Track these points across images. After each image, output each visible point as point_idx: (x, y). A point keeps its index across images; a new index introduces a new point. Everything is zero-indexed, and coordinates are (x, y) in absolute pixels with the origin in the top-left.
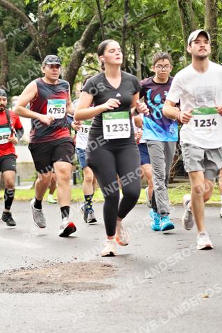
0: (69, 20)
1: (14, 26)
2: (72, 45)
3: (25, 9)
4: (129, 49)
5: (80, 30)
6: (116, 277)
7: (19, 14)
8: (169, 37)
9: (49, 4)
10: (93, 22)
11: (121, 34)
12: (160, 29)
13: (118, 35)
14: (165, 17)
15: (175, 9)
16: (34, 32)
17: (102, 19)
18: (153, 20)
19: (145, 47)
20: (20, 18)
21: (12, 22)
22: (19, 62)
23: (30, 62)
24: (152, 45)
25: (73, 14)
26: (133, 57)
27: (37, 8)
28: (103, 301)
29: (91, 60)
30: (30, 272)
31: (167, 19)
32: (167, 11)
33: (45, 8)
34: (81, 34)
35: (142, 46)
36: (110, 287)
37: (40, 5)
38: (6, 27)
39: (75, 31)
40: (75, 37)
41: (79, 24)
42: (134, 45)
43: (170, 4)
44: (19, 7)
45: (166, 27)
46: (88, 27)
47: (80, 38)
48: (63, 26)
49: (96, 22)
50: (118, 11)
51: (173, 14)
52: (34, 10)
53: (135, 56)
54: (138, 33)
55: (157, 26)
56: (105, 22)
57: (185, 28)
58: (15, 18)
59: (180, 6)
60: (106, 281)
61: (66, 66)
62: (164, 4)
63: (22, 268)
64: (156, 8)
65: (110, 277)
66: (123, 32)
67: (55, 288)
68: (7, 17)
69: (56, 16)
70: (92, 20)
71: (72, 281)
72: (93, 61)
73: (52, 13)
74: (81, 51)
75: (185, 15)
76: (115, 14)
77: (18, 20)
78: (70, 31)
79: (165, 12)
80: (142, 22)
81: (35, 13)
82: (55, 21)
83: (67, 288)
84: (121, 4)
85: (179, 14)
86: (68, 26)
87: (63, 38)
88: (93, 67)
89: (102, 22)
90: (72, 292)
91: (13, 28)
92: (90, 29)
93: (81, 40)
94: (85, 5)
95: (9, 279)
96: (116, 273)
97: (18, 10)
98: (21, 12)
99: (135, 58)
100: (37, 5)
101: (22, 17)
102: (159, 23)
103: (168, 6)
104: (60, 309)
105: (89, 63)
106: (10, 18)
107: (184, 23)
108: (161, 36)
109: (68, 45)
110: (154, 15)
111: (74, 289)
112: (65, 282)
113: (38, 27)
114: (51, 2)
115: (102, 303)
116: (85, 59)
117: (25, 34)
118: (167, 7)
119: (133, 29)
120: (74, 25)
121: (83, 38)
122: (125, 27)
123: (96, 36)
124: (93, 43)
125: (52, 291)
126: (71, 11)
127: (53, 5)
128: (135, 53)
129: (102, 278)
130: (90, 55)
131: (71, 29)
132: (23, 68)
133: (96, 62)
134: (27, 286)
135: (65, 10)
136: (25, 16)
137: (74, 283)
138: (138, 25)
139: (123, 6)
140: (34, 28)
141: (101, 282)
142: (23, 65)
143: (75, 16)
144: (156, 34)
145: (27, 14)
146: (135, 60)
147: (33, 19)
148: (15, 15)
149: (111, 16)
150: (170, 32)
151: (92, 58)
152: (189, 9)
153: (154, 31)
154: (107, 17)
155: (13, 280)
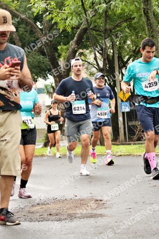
0: (65, 26)
1: (26, 31)
2: (68, 44)
3: (34, 19)
4: (108, 45)
5: (73, 33)
6: (106, 208)
7: (30, 23)
8: (137, 36)
9: (51, 15)
10: (82, 27)
11: (103, 35)
12: (130, 31)
13: (101, 36)
14: (134, 21)
15: (141, 16)
16: (41, 35)
17: (89, 24)
18: (125, 24)
19: (120, 43)
20: (30, 26)
21: (24, 29)
22: (31, 57)
23: (38, 57)
24: (125, 42)
25: (68, 22)
26: (112, 51)
27: (42, 19)
28: (97, 225)
29: (81, 54)
30: (43, 206)
31: (135, 23)
32: (135, 17)
33: (48, 18)
34: (74, 36)
35: (118, 43)
36: (101, 215)
37: (44, 16)
38: (21, 32)
39: (70, 34)
40: (70, 38)
41: (73, 28)
42: (112, 43)
43: (137, 12)
44: (29, 18)
45: (135, 29)
46: (79, 30)
47: (73, 39)
48: (61, 30)
49: (84, 27)
50: (100, 18)
51: (140, 19)
52: (40, 20)
53: (113, 50)
54: (114, 34)
55: (128, 28)
56: (91, 27)
57: (148, 29)
58: (27, 26)
59: (144, 13)
60: (99, 212)
61: (64, 59)
62: (133, 12)
63: (38, 204)
64: (127, 15)
65: (101, 208)
66: (104, 33)
67: (62, 217)
68: (21, 26)
69: (56, 23)
70: (82, 26)
71: (74, 212)
72: (83, 55)
73: (53, 22)
74: (75, 48)
75: (148, 19)
76: (98, 21)
77: (29, 28)
78: (66, 34)
79: (134, 18)
80: (117, 26)
81: (41, 22)
82: (55, 27)
83: (71, 217)
84: (102, 14)
85: (144, 19)
86: (64, 30)
87: (61, 39)
88: (83, 59)
89: (89, 27)
90: (75, 220)
91: (25, 33)
92: (80, 32)
93: (74, 40)
94: (77, 15)
95: (29, 212)
96: (105, 205)
97: (29, 20)
98: (31, 21)
99: (113, 52)
100: (42, 16)
101: (32, 25)
102: (130, 26)
103: (135, 13)
104: (66, 233)
105: (80, 56)
106: (23, 26)
107: (148, 25)
108: (131, 36)
109: (65, 44)
110: (126, 21)
111: (75, 218)
112: (69, 213)
113: (44, 32)
114: (52, 14)
115: (96, 227)
116: (77, 54)
117: (34, 37)
118: (135, 15)
119: (111, 31)
120: (69, 30)
121: (75, 38)
122: (106, 30)
123: (85, 37)
124: (83, 42)
125: (60, 220)
126: (67, 19)
127: (53, 16)
128: (113, 49)
129: (96, 210)
130: (81, 51)
131: (67, 32)
132: (33, 61)
133: (85, 56)
134: (42, 216)
135: (62, 19)
136: (34, 24)
137: (76, 214)
138: (114, 28)
139: (104, 15)
140: (40, 32)
141: (95, 212)
142: (33, 59)
143: (70, 23)
144: (127, 34)
145: (35, 23)
146: (113, 53)
147: (39, 27)
148: (27, 24)
149: (95, 22)
150: (138, 33)
151: (82, 53)
152: (151, 15)
153: (126, 32)
154: (92, 23)
155: (32, 213)
